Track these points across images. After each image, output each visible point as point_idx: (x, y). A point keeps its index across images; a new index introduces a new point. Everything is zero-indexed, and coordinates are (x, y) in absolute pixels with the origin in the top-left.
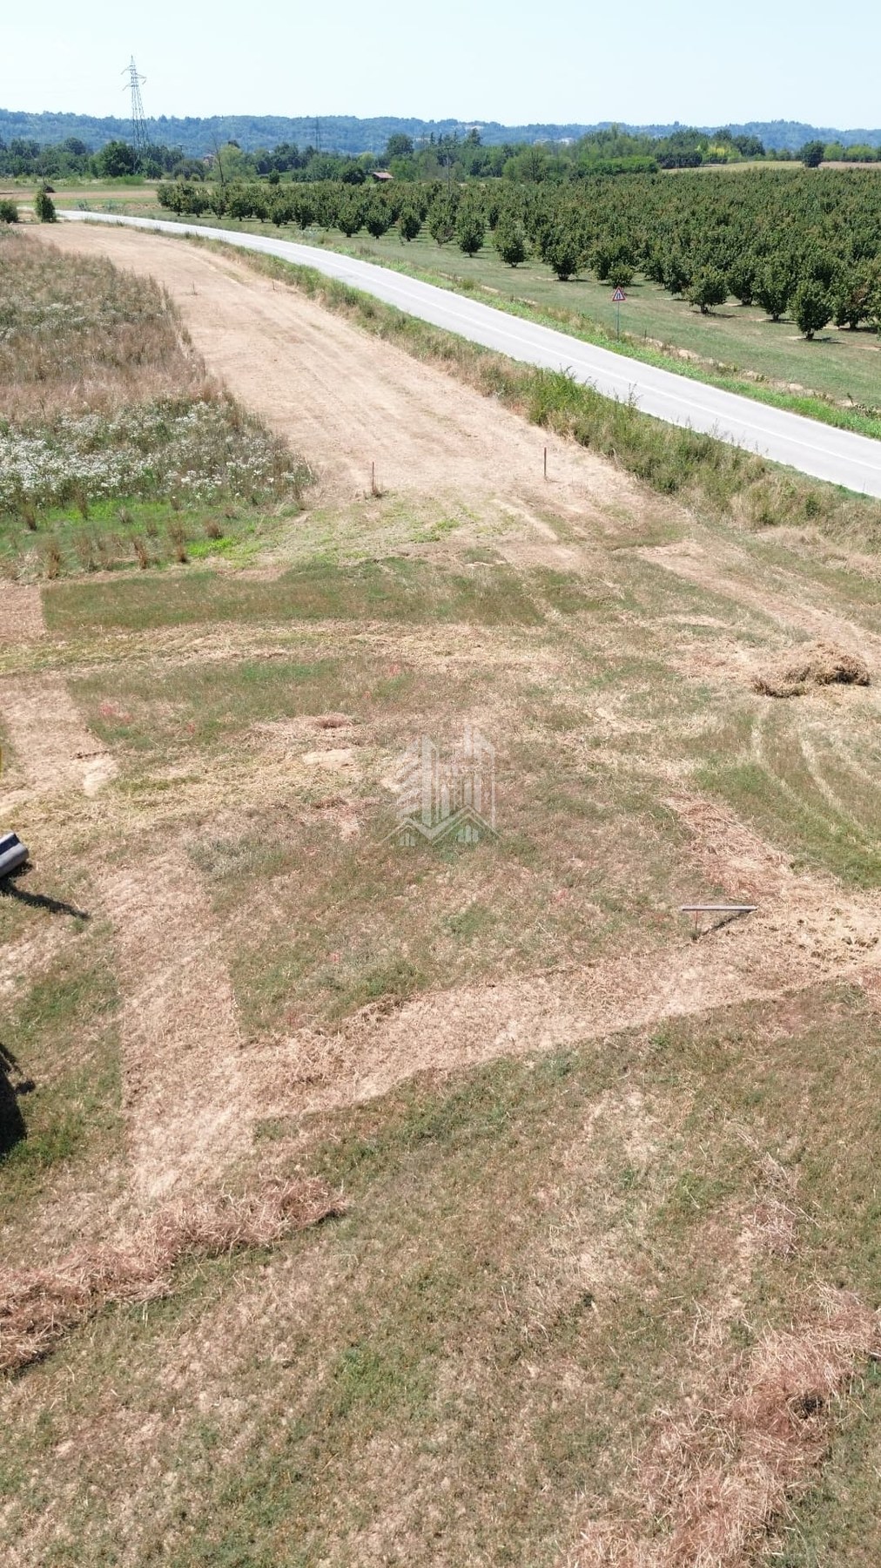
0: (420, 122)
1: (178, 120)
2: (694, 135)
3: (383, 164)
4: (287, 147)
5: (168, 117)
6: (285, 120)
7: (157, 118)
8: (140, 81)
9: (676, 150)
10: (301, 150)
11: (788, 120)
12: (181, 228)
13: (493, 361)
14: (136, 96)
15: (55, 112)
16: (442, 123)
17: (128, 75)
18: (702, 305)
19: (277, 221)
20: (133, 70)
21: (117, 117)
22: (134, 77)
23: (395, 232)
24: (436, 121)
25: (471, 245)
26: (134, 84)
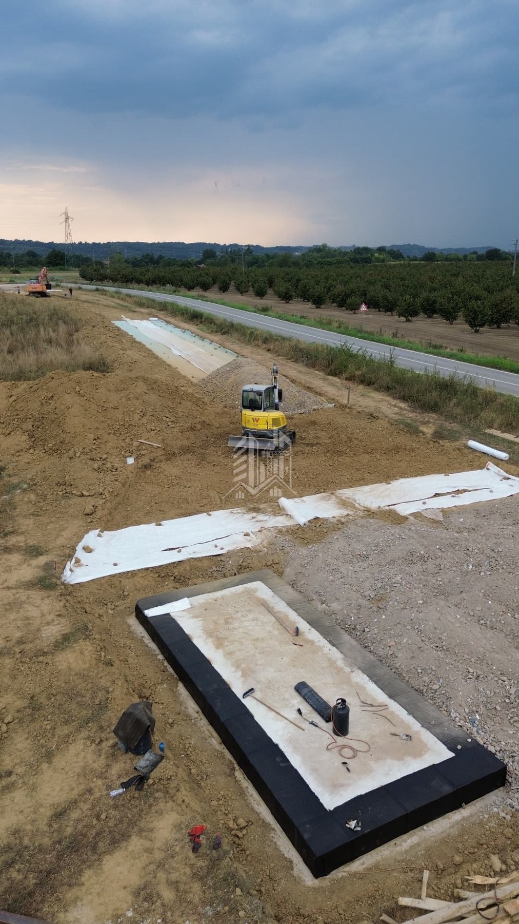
0: (218, 245)
1: (89, 244)
2: (366, 249)
3: (200, 262)
4: (148, 255)
5: (83, 242)
6: (146, 244)
7: (77, 243)
8: (70, 220)
9: (358, 256)
10: (156, 257)
11: (412, 244)
12: (94, 287)
13: (293, 343)
14: (67, 228)
15: (22, 239)
16: (231, 246)
17: (64, 216)
18: (406, 317)
19: (148, 284)
20: (66, 214)
21: (55, 242)
22: (67, 218)
23: (216, 288)
24: (227, 245)
25: (261, 294)
26: (67, 221)
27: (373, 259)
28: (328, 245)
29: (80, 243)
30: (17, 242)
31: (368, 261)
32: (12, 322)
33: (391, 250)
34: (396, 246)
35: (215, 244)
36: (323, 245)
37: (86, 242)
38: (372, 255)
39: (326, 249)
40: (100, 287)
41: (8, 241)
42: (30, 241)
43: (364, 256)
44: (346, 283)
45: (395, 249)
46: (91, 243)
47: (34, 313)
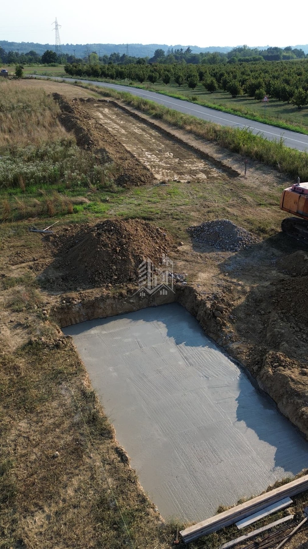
4: (115, 54)
8: (59, 27)
9: (269, 55)
10: (121, 55)
12: (73, 80)
14: (57, 34)
15: (26, 42)
17: (54, 25)
18: (298, 106)
19: (112, 78)
20: (56, 23)
21: (50, 44)
22: (57, 26)
25: (192, 85)
26: (56, 29)
27: (282, 57)
28: (248, 46)
29: (68, 45)
30: (23, 44)
31: (277, 58)
32: (14, 109)
33: (296, 50)
34: (300, 46)
35: (164, 45)
36: (244, 46)
37: (71, 44)
38: (281, 53)
39: (246, 49)
40: (78, 81)
41: (17, 43)
42: (32, 44)
43: (275, 54)
44: (257, 78)
45: (299, 48)
46: (75, 44)
47: (29, 101)
